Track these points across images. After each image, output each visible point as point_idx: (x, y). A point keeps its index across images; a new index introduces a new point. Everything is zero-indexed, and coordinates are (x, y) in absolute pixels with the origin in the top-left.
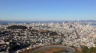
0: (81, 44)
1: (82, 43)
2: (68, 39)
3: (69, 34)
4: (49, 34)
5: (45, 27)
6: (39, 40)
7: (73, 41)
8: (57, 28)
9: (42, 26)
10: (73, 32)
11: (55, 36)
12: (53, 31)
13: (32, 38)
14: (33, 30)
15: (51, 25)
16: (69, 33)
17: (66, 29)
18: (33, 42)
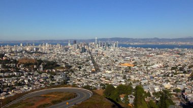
0: (102, 81)
1: (104, 79)
2: (80, 73)
3: (81, 64)
4: (41, 66)
5: (33, 53)
6: (21, 80)
7: (88, 76)
8: (57, 54)
9: (26, 51)
10: (87, 61)
11: (54, 70)
12: (51, 60)
13: (6, 77)
14: (8, 61)
15: (45, 48)
16: (80, 63)
17: (74, 55)
18: (7, 84)
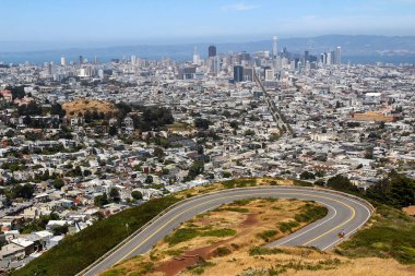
0: (304, 164)
1: (308, 160)
2: (236, 142)
3: (236, 115)
4: (128, 120)
5: (96, 83)
6: (79, 159)
7: (261, 151)
8: (165, 86)
9: (78, 79)
10: (253, 106)
11: (165, 134)
12: (150, 104)
13: (38, 152)
14: (34, 108)
15: (130, 70)
16: (232, 112)
17: (212, 89)
18: (47, 172)
